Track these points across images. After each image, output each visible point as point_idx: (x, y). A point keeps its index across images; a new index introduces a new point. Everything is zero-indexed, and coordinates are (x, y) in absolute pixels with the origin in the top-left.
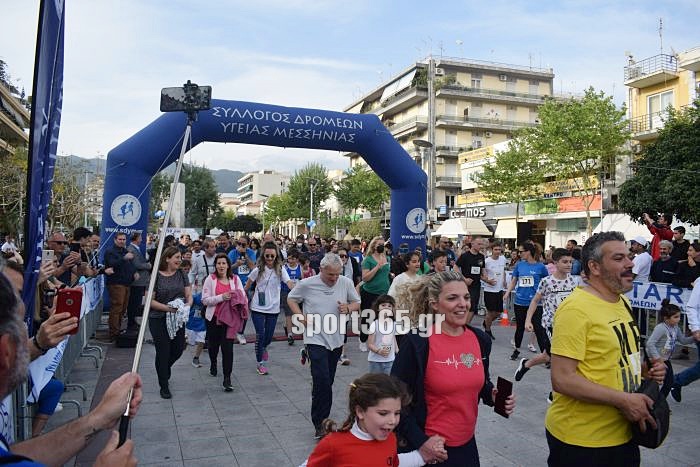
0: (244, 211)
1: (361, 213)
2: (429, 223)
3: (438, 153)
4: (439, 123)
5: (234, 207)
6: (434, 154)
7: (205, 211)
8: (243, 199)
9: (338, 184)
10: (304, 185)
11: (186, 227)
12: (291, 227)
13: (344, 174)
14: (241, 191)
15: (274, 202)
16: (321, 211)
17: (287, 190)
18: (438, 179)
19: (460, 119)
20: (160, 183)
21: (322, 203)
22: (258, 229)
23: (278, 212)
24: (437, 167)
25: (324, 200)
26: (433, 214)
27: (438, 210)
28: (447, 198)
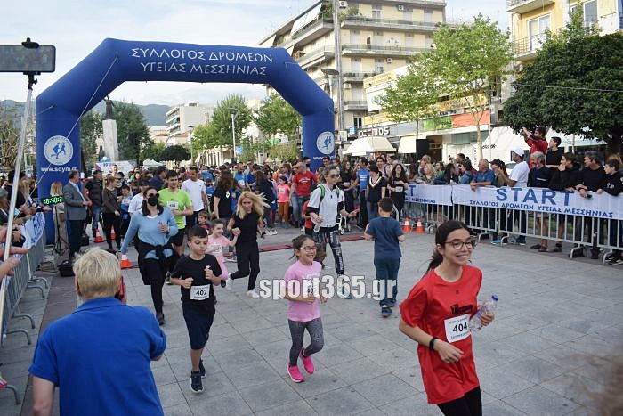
0: (174, 142)
1: (280, 138)
2: (340, 143)
3: (346, 79)
4: (344, 52)
5: (164, 138)
6: (342, 81)
7: (137, 144)
8: (171, 131)
9: (257, 112)
10: (226, 115)
11: (120, 160)
12: (217, 155)
13: (261, 102)
14: (169, 123)
15: (200, 132)
16: (243, 137)
17: (211, 120)
18: (346, 103)
19: (363, 47)
20: (92, 121)
21: (244, 130)
22: (187, 157)
23: (204, 141)
24: (345, 92)
25: (246, 127)
26: (343, 135)
27: (348, 131)
28: (355, 119)
